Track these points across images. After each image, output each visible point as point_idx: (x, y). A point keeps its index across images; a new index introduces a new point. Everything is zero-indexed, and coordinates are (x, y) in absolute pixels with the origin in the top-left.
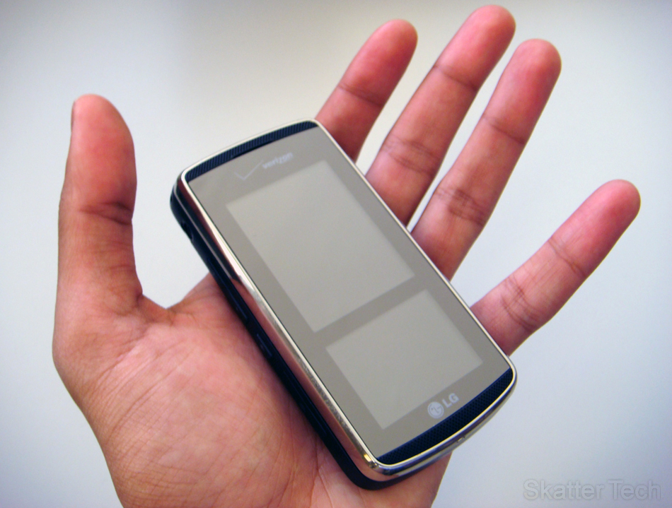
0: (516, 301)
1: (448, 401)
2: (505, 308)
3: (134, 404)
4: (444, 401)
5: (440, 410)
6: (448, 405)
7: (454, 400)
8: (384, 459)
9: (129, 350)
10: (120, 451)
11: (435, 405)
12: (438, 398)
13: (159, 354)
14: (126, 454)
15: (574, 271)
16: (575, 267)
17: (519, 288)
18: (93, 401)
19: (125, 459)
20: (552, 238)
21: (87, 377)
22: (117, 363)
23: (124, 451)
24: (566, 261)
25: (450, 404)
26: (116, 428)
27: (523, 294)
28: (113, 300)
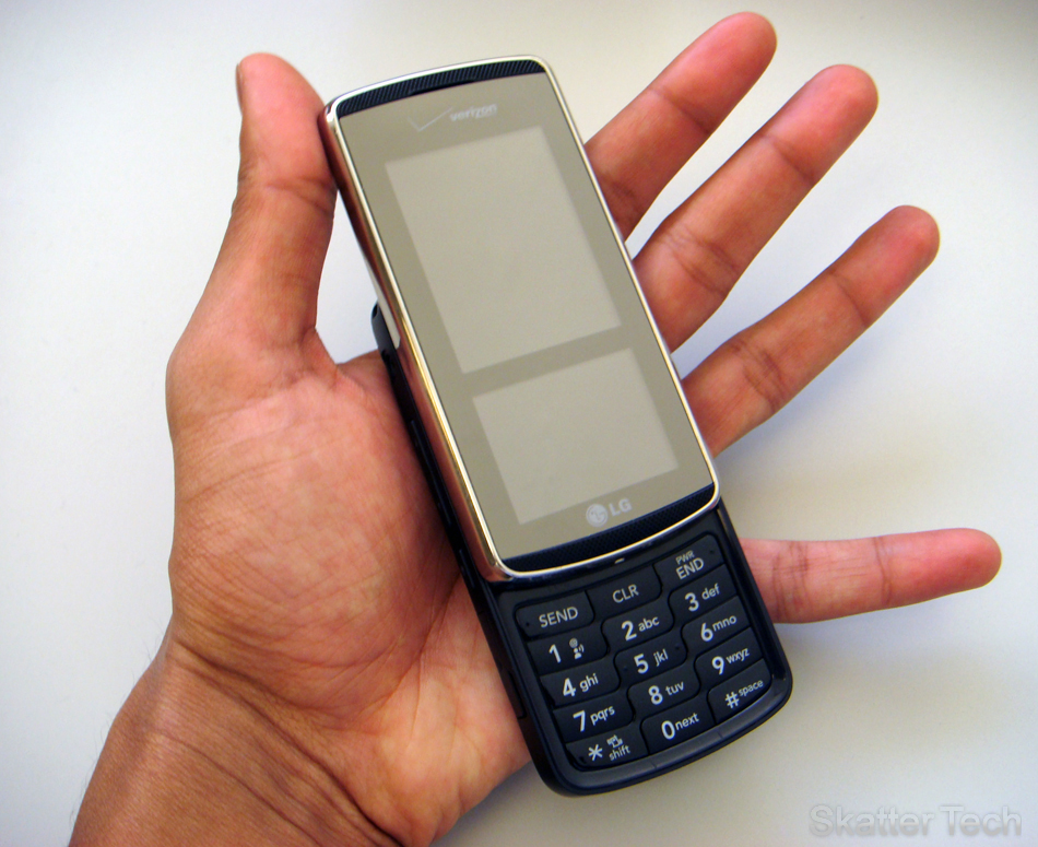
0: (792, 572)
1: (616, 508)
2: (774, 569)
3: (243, 472)
4: (611, 506)
5: (602, 517)
6: (614, 513)
7: (625, 507)
8: (512, 563)
9: (265, 396)
10: (203, 521)
11: (598, 508)
12: (604, 500)
13: (298, 420)
14: (208, 527)
15: (883, 590)
16: (887, 585)
17: (806, 560)
18: (194, 441)
19: (204, 532)
20: (881, 538)
21: (198, 406)
22: (243, 407)
23: (208, 523)
24: (883, 571)
25: (618, 512)
26: (209, 491)
27: (806, 569)
28: (273, 322)
